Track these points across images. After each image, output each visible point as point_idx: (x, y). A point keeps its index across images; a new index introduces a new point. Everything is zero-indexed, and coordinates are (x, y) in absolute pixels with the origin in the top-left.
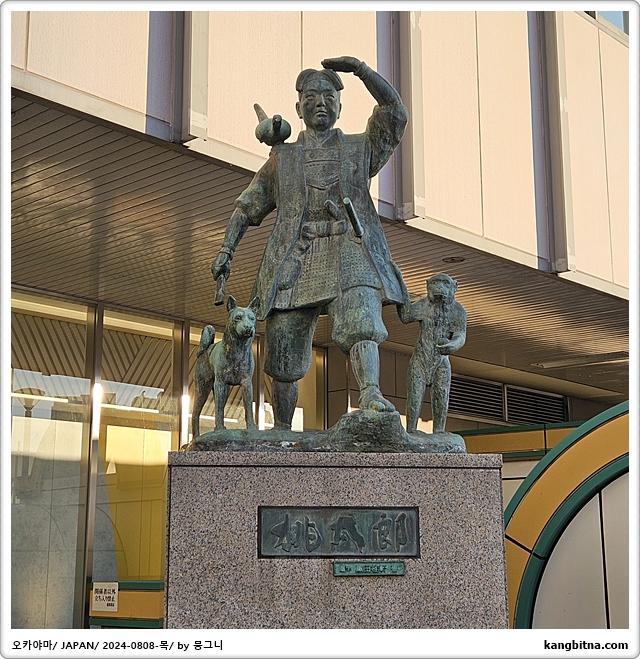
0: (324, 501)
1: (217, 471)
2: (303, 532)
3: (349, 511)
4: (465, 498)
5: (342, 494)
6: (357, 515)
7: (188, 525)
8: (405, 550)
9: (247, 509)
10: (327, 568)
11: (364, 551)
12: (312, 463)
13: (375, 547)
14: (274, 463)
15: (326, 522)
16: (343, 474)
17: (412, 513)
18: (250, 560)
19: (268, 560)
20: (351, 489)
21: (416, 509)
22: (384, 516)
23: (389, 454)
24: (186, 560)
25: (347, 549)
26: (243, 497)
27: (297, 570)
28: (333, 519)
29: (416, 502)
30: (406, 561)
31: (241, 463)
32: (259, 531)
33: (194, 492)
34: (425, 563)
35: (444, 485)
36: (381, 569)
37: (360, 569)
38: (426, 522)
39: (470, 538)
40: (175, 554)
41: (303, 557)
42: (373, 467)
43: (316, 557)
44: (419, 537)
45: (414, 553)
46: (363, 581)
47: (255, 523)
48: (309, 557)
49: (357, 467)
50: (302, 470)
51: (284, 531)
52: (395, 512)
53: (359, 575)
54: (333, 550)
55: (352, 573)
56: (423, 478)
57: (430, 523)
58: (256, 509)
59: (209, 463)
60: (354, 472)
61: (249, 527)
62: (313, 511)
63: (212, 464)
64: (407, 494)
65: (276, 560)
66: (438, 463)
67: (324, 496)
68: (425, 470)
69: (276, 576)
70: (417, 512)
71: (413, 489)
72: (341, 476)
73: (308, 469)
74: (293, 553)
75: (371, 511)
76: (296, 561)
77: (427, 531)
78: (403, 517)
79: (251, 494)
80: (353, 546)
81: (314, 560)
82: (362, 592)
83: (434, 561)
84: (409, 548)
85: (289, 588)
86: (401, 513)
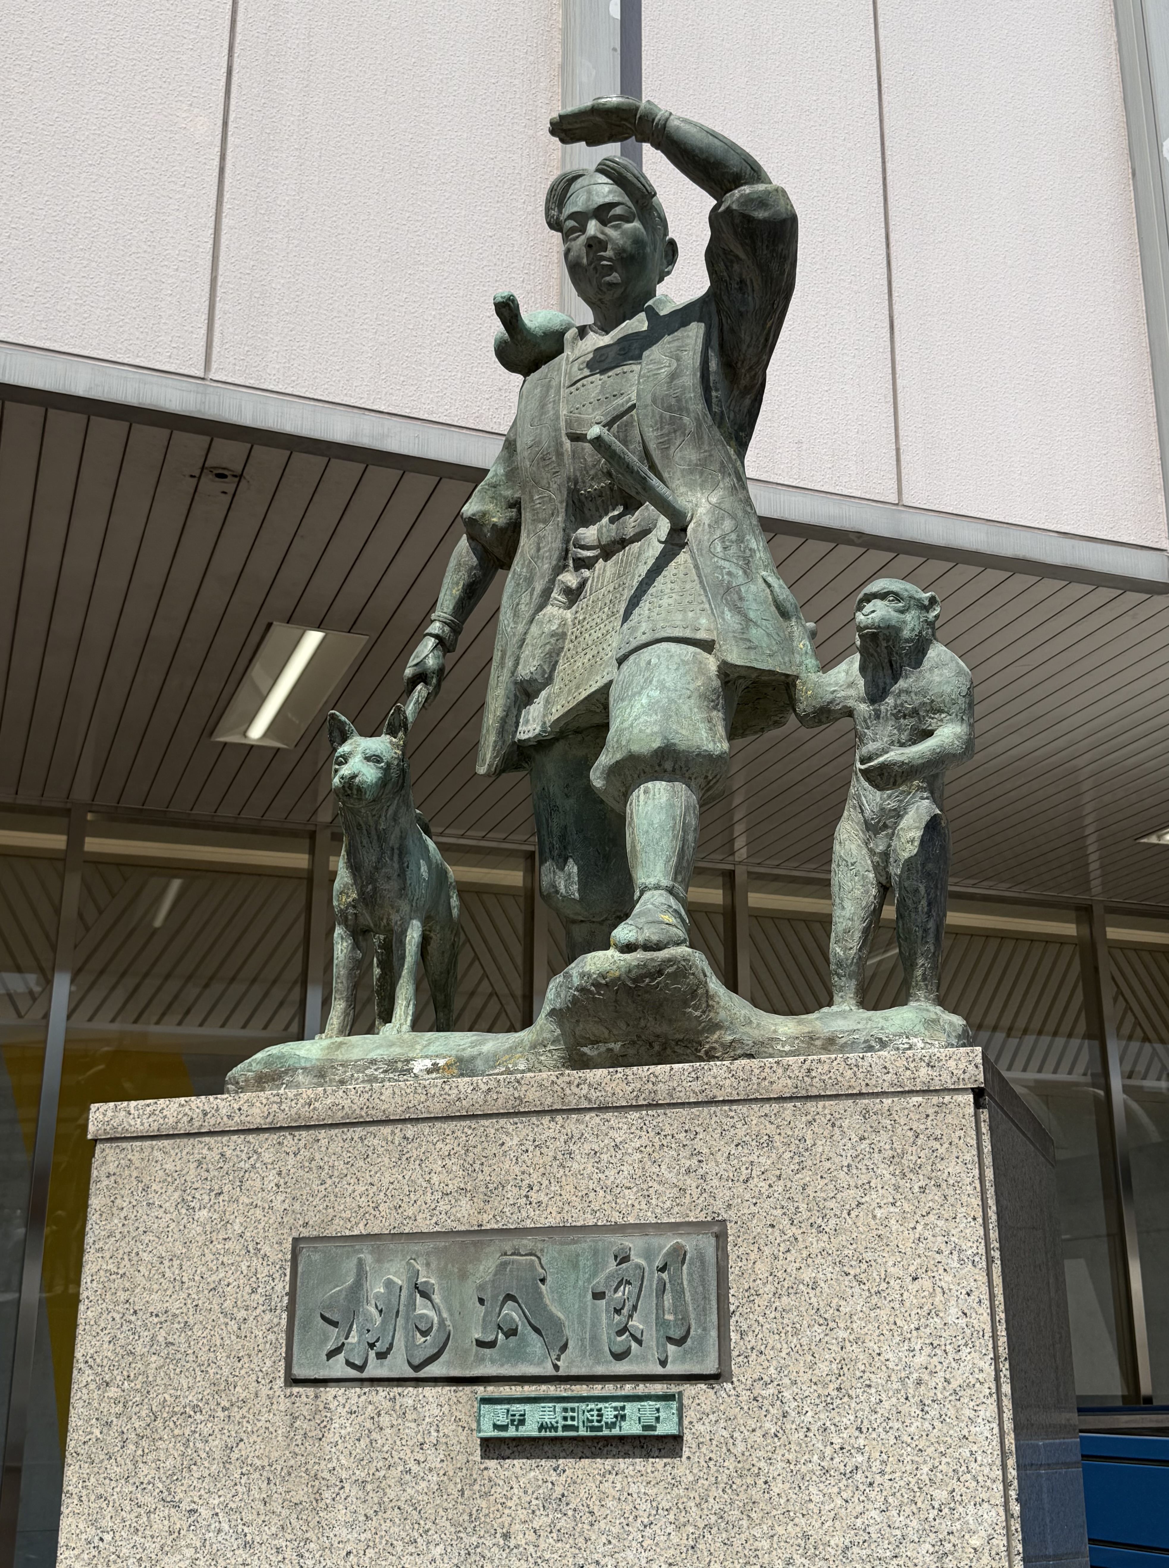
0: (465, 1215)
1: (201, 1147)
2: (400, 1308)
3: (527, 1243)
4: (868, 1188)
5: (511, 1192)
6: (549, 1253)
7: (122, 1296)
8: (685, 1356)
9: (267, 1249)
10: (461, 1412)
11: (568, 1362)
12: (437, 1109)
13: (597, 1347)
14: (338, 1117)
15: (463, 1276)
16: (516, 1134)
17: (708, 1242)
18: (264, 1391)
19: (310, 1391)
20: (535, 1177)
21: (718, 1227)
22: (621, 1254)
23: (641, 1071)
24: (113, 1392)
25: (518, 1355)
26: (260, 1214)
27: (385, 1420)
28: (484, 1266)
29: (719, 1205)
30: (689, 1390)
31: (258, 1121)
32: (291, 1309)
33: (143, 1208)
34: (745, 1396)
35: (802, 1148)
36: (609, 1415)
37: (551, 1419)
38: (749, 1268)
39: (883, 1314)
41: (402, 1382)
42: (597, 1110)
43: (437, 1382)
44: (727, 1316)
45: (710, 1366)
46: (564, 1453)
47: (282, 1286)
48: (418, 1382)
49: (554, 1113)
50: (410, 1130)
51: (353, 1306)
52: (655, 1241)
54: (481, 1360)
55: (530, 1430)
56: (741, 1131)
57: (762, 1269)
58: (288, 1246)
59: (183, 1128)
60: (548, 1128)
61: (268, 1297)
62: (430, 1245)
63: (189, 1129)
64: (691, 1182)
65: (331, 1391)
66: (783, 1085)
67: (464, 1202)
68: (743, 1109)
69: (330, 1437)
70: (721, 1237)
71: (709, 1167)
72: (512, 1142)
73: (425, 1128)
74: (374, 1369)
75: (585, 1245)
76: (381, 1394)
77: (752, 1294)
78: (678, 1255)
79: (278, 1205)
80: (536, 1344)
81: (429, 1392)
82: (559, 1490)
83: (772, 1390)
84: (700, 1352)
85: (361, 1474)
86: (670, 1241)
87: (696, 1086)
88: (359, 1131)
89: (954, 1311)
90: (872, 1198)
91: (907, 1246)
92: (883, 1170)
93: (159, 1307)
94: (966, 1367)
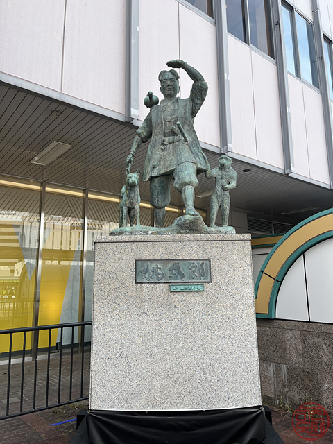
0: (166, 257)
1: (116, 244)
2: (155, 272)
3: (177, 261)
4: (233, 254)
5: (174, 254)
6: (181, 263)
7: (103, 269)
8: (204, 279)
9: (130, 262)
10: (167, 287)
11: (185, 280)
12: (160, 240)
13: (189, 277)
14: (142, 240)
15: (166, 266)
16: (175, 244)
17: (208, 262)
18: (131, 284)
19: (140, 284)
20: (178, 251)
21: (209, 260)
22: (193, 264)
23: (196, 235)
24: (102, 285)
25: (177, 279)
26: (128, 256)
27: (153, 289)
28: (170, 265)
29: (209, 257)
30: (205, 284)
31: (127, 240)
32: (135, 271)
33: (106, 254)
34: (214, 285)
35: (223, 248)
36: (193, 288)
37: (183, 288)
38: (214, 266)
39: (236, 273)
40: (97, 282)
41: (156, 283)
42: (189, 241)
43: (162, 283)
44: (211, 273)
45: (208, 280)
46: (184, 294)
47: (133, 268)
48: (159, 283)
49: (181, 241)
50: (156, 243)
51: (147, 271)
52: (199, 261)
53: (182, 291)
54: (170, 279)
55: (179, 290)
56: (213, 245)
57: (216, 266)
58: (134, 261)
60: (180, 244)
61: (131, 269)
62: (161, 262)
63: (113, 241)
64: (205, 253)
65: (143, 284)
66: (220, 239)
67: (166, 255)
68: (213, 242)
69: (144, 292)
70: (210, 261)
71: (207, 251)
72: (174, 246)
74: (151, 281)
75: (188, 261)
76: (152, 285)
77: (215, 270)
78: (203, 264)
79: (132, 254)
80: (179, 277)
82: (184, 299)
83: (218, 284)
84: (206, 278)
85: (149, 297)
86: (202, 262)
87: (205, 238)
88: (146, 243)
89: (246, 272)
90: (234, 256)
91: (239, 263)
92: (235, 252)
93: (110, 271)
94: (248, 281)
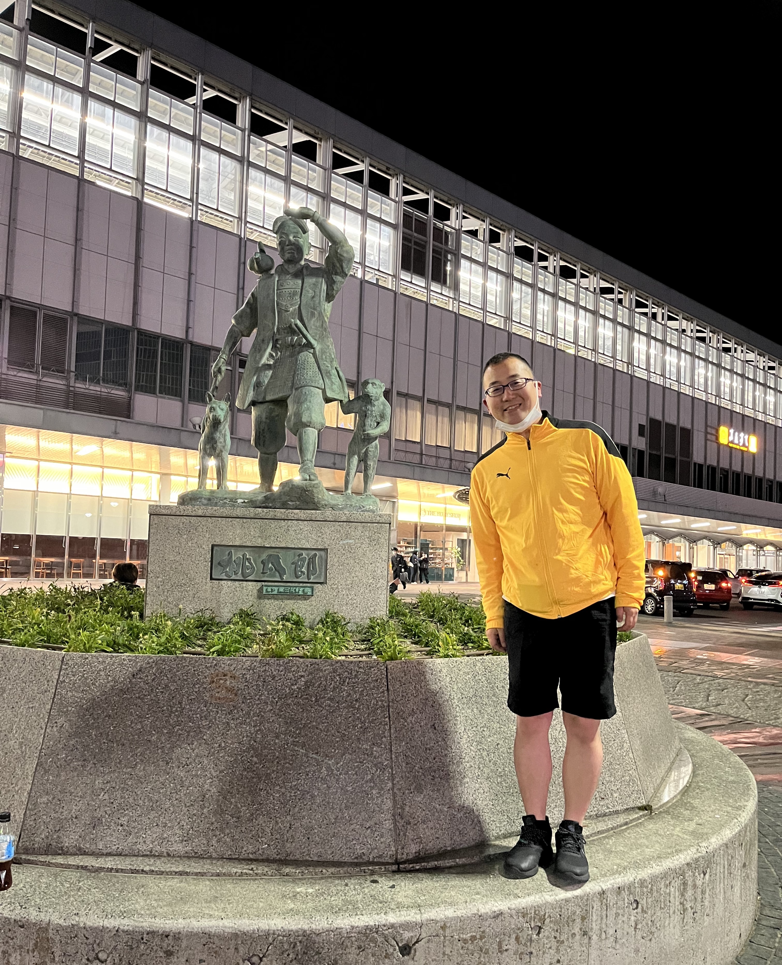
0: (259, 542)
1: (183, 519)
2: (242, 563)
3: (277, 550)
4: (362, 543)
5: (272, 538)
6: (282, 552)
7: (161, 556)
8: (315, 578)
9: (204, 546)
10: (257, 588)
11: (285, 578)
12: (252, 516)
13: (293, 575)
14: (224, 515)
15: (259, 557)
16: (274, 524)
17: (323, 553)
18: (204, 581)
19: (217, 582)
20: (279, 535)
21: (325, 550)
22: (301, 554)
23: (309, 511)
24: (159, 579)
25: (273, 576)
26: (201, 538)
27: (238, 589)
28: (265, 555)
29: (326, 545)
30: (316, 586)
31: (200, 514)
32: (212, 562)
33: (166, 534)
34: (329, 587)
35: (347, 533)
36: (297, 590)
37: (282, 590)
38: (332, 559)
39: (363, 571)
40: (152, 575)
41: (242, 581)
42: (297, 520)
43: (251, 581)
44: (326, 570)
45: (322, 581)
46: (284, 599)
47: (209, 556)
48: (246, 581)
49: (284, 520)
50: (245, 520)
51: (228, 562)
52: (310, 552)
53: (280, 595)
54: (264, 577)
55: (276, 593)
56: (333, 528)
57: (336, 560)
58: (210, 546)
59: (178, 513)
60: (283, 523)
61: (205, 559)
62: (251, 549)
63: (179, 514)
64: (320, 539)
65: (223, 582)
66: (344, 518)
67: (260, 539)
68: (334, 523)
69: (222, 592)
70: (326, 552)
71: (324, 536)
72: (273, 526)
73: (249, 520)
74: (233, 577)
75: (293, 551)
76: (235, 583)
77: (333, 565)
78: (315, 555)
79: (207, 536)
80: (277, 573)
81: (250, 583)
82: (283, 606)
83: (336, 586)
84: (319, 577)
85: (231, 601)
86: (313, 552)
87: (322, 516)
88: (230, 519)
89: (379, 571)
90: (363, 546)
91: (370, 557)
92: (366, 539)
93: (173, 559)
94: (380, 583)
